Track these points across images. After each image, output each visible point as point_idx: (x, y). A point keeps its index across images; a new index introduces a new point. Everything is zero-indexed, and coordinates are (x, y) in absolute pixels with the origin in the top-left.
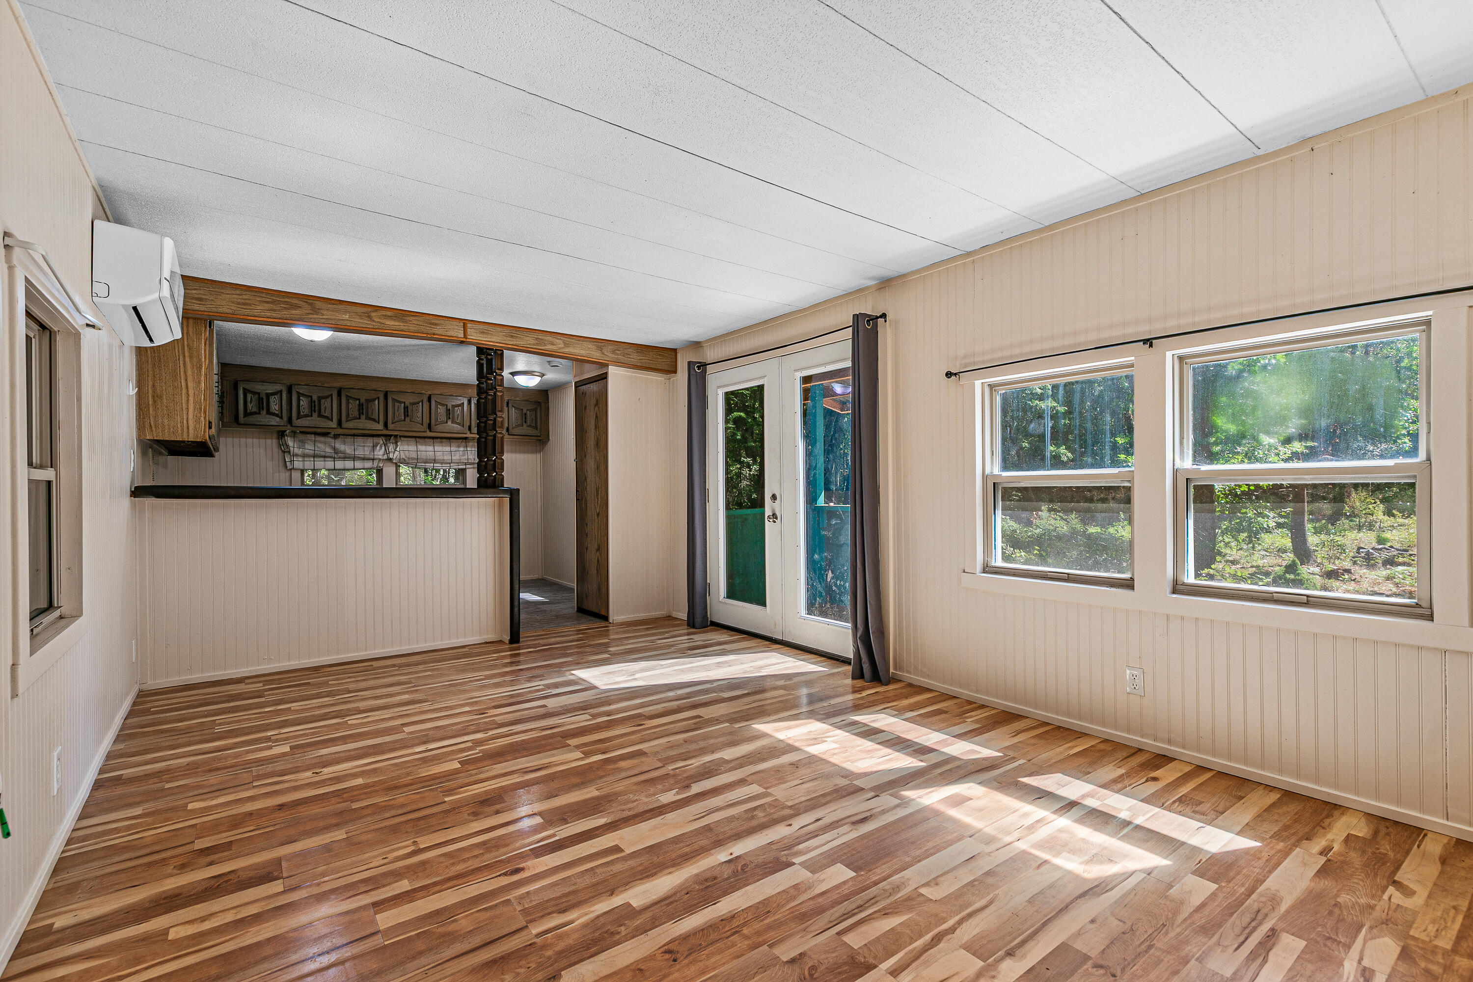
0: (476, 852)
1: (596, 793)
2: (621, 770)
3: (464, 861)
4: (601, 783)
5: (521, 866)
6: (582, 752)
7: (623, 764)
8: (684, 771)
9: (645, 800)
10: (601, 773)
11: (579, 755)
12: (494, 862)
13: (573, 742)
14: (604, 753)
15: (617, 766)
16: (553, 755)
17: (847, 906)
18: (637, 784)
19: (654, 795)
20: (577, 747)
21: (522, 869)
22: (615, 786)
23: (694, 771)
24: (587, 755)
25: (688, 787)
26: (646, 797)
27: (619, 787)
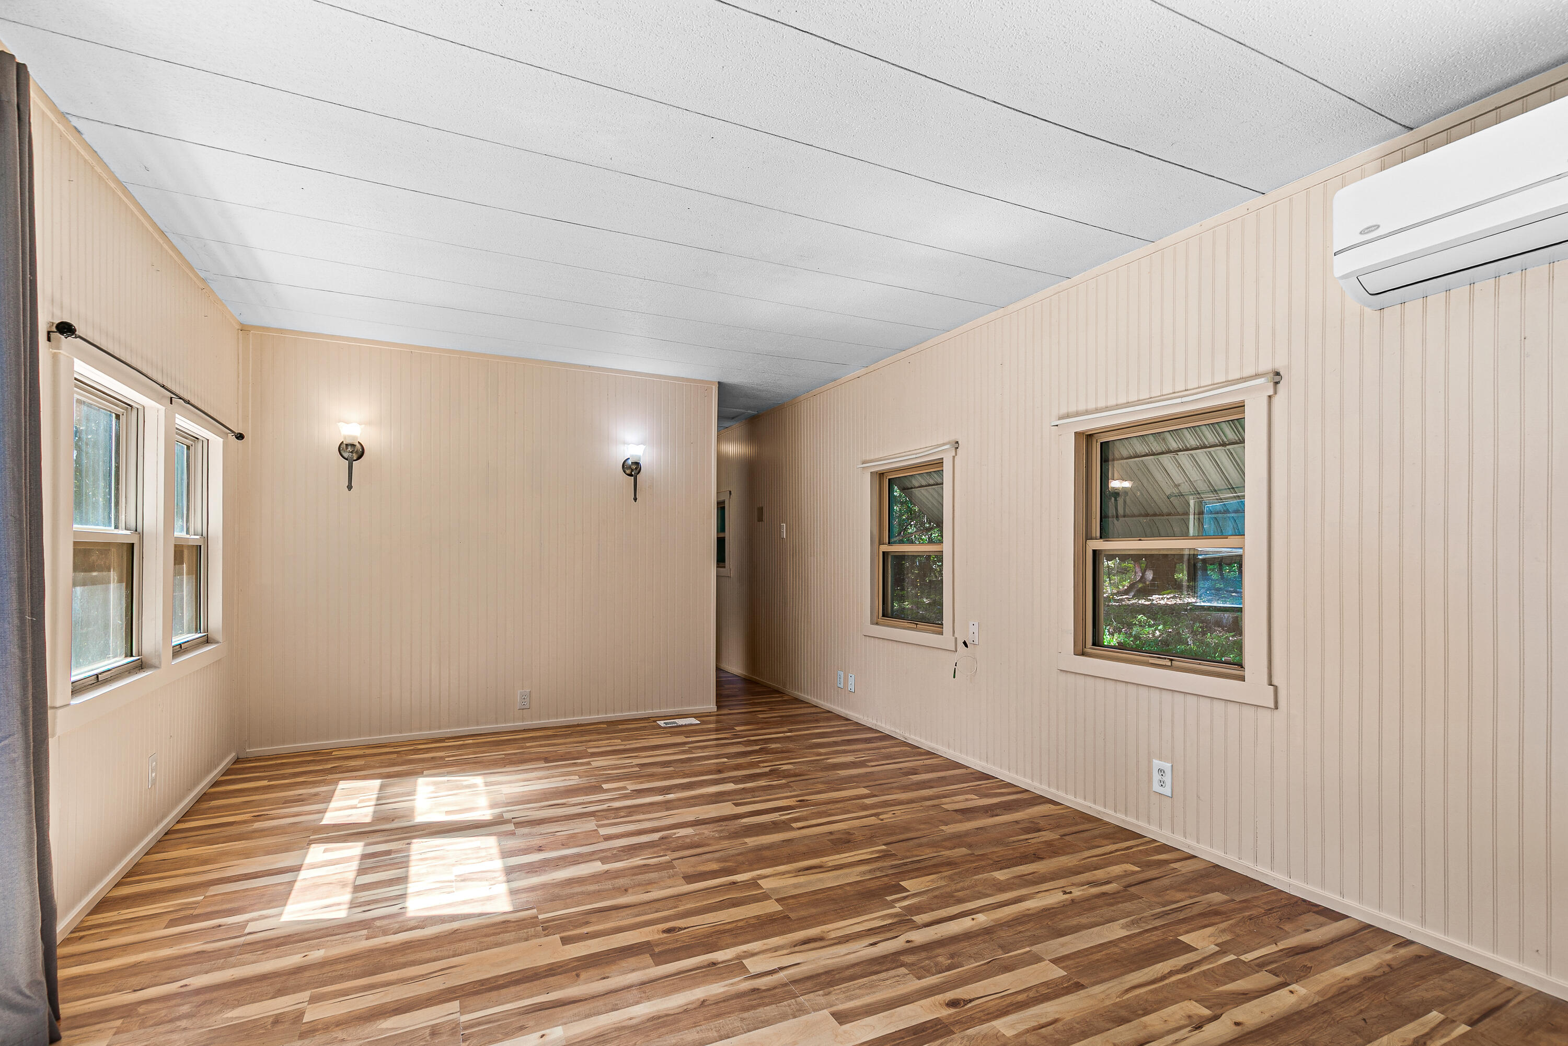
1: (747, 840)
2: (719, 860)
4: (741, 849)
6: (759, 887)
7: (715, 866)
8: (654, 853)
9: (706, 832)
10: (740, 858)
11: (766, 884)
13: (772, 907)
14: (734, 883)
15: (722, 865)
16: (796, 886)
17: (628, 776)
18: (708, 845)
19: (696, 834)
20: (765, 897)
22: (727, 845)
23: (645, 853)
24: (754, 883)
25: (662, 838)
26: (704, 833)
27: (725, 844)
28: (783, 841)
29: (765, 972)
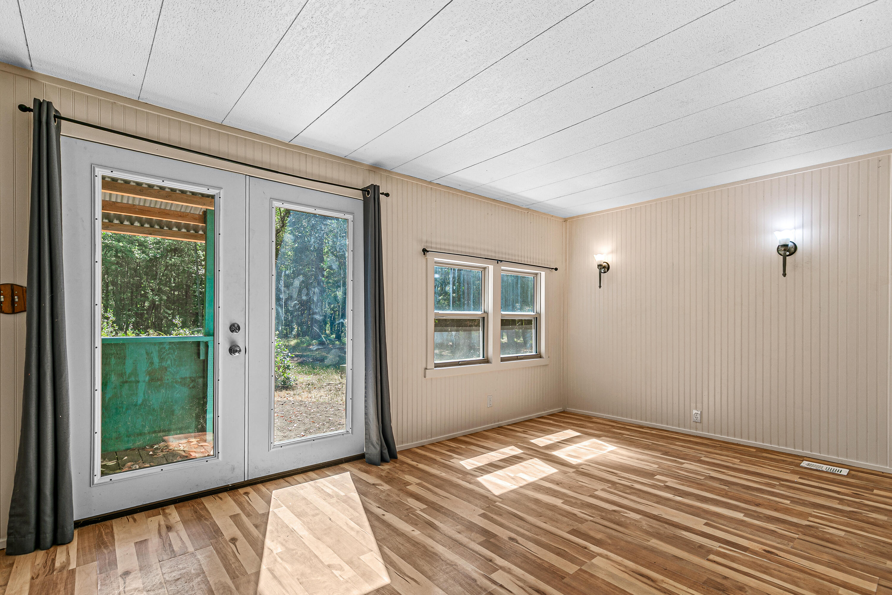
0: (776, 572)
3: (790, 575)
5: (763, 552)
12: (774, 562)
21: (764, 550)
28: (675, 556)
29: (494, 580)
